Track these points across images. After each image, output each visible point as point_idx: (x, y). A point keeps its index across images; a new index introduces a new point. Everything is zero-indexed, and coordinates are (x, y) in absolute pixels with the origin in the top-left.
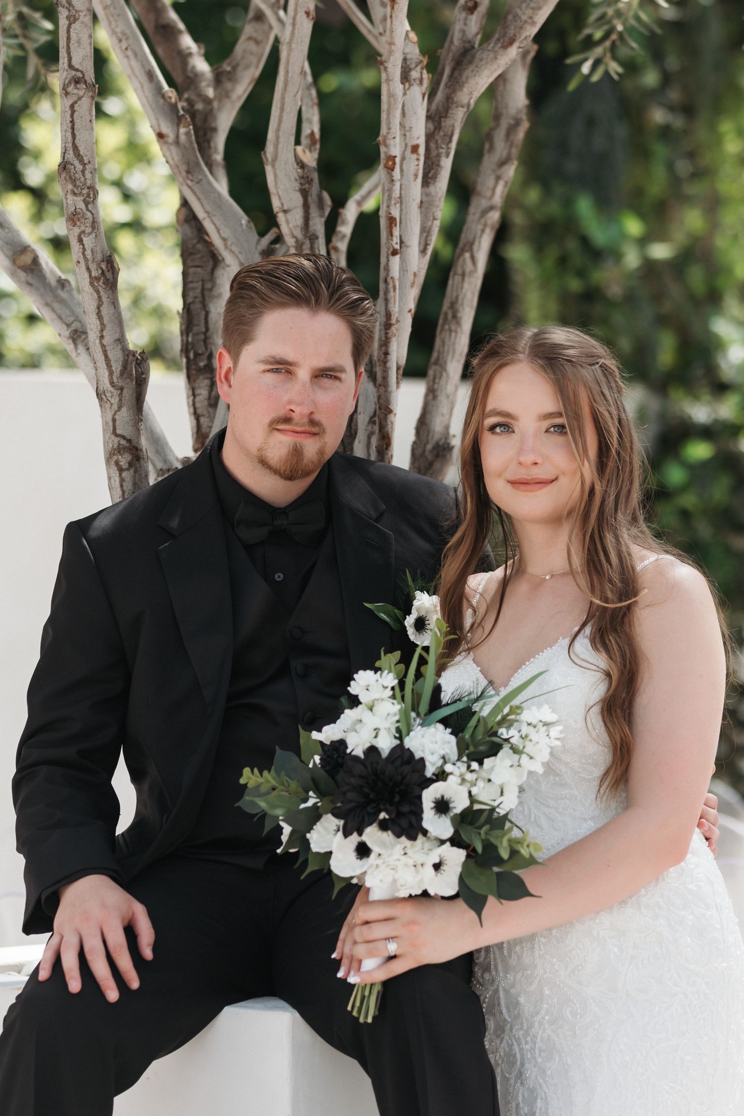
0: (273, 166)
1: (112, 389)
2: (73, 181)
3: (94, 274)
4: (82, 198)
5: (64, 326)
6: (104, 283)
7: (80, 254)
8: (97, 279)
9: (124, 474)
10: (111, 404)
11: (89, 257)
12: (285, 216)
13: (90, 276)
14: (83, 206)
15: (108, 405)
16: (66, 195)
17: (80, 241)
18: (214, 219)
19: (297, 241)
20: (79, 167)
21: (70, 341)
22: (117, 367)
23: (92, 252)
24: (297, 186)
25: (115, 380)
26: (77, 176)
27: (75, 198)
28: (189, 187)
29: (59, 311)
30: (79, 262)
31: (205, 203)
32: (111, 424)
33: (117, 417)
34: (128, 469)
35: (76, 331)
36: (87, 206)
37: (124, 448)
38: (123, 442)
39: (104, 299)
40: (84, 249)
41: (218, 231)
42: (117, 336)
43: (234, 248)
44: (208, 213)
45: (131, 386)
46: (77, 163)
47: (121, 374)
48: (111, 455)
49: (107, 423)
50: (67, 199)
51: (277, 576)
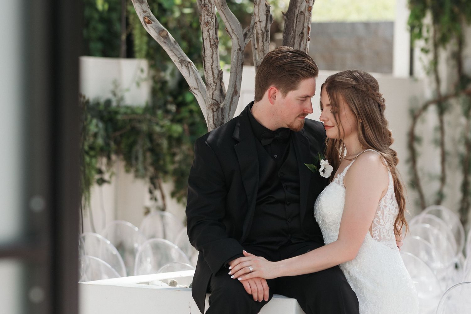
0: (259, 6)
1: (214, 83)
2: (208, 11)
3: (212, 43)
4: (210, 17)
5: (177, 58)
6: (215, 47)
7: (208, 36)
8: (213, 45)
9: (215, 113)
10: (213, 89)
12: (260, 23)
13: (211, 44)
14: (210, 19)
15: (212, 89)
16: (204, 15)
17: (208, 32)
18: (229, 22)
19: (263, 32)
20: (210, 6)
21: (180, 64)
22: (216, 76)
23: (212, 36)
24: (265, 13)
25: (215, 80)
26: (209, 9)
27: (208, 17)
28: (222, 11)
29: (176, 53)
30: (207, 39)
31: (227, 17)
32: (211, 95)
33: (214, 93)
34: (216, 111)
35: (182, 60)
36: (212, 20)
37: (215, 104)
38: (215, 102)
39: (214, 52)
40: (209, 35)
41: (231, 26)
42: (217, 65)
43: (236, 33)
44: (227, 20)
45: (219, 82)
46: (209, 4)
47: (217, 78)
48: (210, 106)
49: (210, 95)
50: (204, 17)
51: (275, 156)
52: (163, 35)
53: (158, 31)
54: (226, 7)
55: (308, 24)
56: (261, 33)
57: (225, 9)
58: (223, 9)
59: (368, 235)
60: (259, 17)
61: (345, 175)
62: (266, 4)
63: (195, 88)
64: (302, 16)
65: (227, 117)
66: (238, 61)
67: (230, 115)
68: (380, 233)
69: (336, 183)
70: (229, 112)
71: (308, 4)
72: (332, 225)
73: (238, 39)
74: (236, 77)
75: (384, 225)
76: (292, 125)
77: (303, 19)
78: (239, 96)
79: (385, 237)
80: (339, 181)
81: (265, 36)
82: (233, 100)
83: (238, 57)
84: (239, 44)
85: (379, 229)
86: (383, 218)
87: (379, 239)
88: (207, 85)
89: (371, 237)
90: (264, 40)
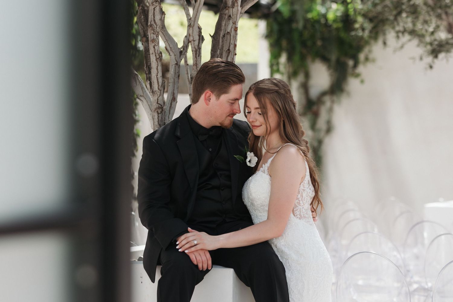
0: (193, 28)
1: (158, 90)
2: (154, 30)
3: (157, 57)
4: (156, 35)
7: (154, 51)
8: (158, 59)
11: (156, 52)
12: (194, 42)
13: (156, 58)
14: (156, 37)
15: (157, 95)
17: (154, 47)
19: (196, 49)
20: (155, 26)
22: (160, 84)
23: (157, 51)
24: (198, 34)
25: (159, 88)
26: (155, 29)
27: (153, 35)
28: (162, 32)
30: (153, 53)
31: (166, 37)
32: (157, 100)
33: (159, 98)
34: (160, 114)
38: (160, 106)
39: (159, 65)
40: (155, 50)
41: (169, 45)
42: (161, 75)
43: (173, 51)
44: (166, 40)
45: (163, 89)
46: (155, 25)
47: (161, 86)
48: (156, 109)
49: (155, 100)
50: (151, 35)
51: (210, 149)
55: (235, 41)
56: (194, 50)
58: (163, 31)
60: (193, 37)
61: (269, 165)
62: (198, 27)
63: (142, 95)
64: (229, 36)
65: (168, 119)
66: (175, 73)
67: (169, 117)
68: (300, 212)
69: (262, 172)
70: (169, 115)
71: (235, 25)
72: (260, 207)
73: (175, 55)
74: (174, 87)
75: (303, 206)
76: (224, 123)
77: (230, 38)
78: (177, 102)
79: (305, 215)
80: (264, 170)
81: (198, 53)
82: (172, 105)
83: (175, 70)
84: (176, 60)
85: (299, 210)
86: (302, 200)
87: (299, 217)
88: (153, 92)
89: (293, 216)
90: (197, 56)
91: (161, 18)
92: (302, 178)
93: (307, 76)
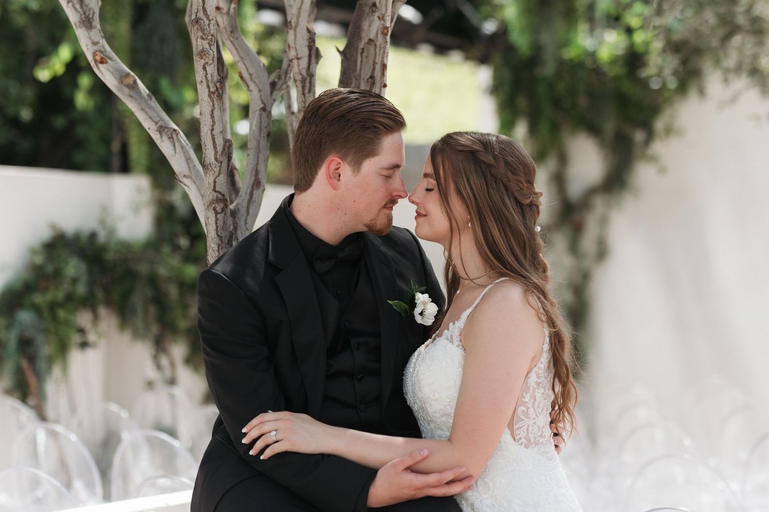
0: (295, 31)
1: (216, 163)
2: (203, 30)
3: (211, 90)
4: (208, 42)
5: (153, 123)
6: (217, 96)
7: (204, 77)
8: (213, 93)
9: (219, 216)
10: (214, 172)
11: (209, 79)
12: (298, 62)
13: (209, 91)
14: (207, 46)
15: (212, 172)
16: (197, 39)
17: (204, 68)
18: (245, 61)
19: (303, 77)
20: (207, 22)
21: (158, 133)
22: (220, 149)
23: (212, 76)
24: (306, 43)
25: (218, 157)
26: (205, 27)
27: (203, 41)
29: (150, 114)
30: (202, 82)
31: (240, 52)
32: (212, 184)
33: (217, 180)
34: (221, 213)
35: (161, 127)
36: (210, 47)
37: (220, 200)
38: (220, 196)
39: (216, 106)
40: (207, 74)
41: (247, 69)
42: (221, 129)
43: (256, 80)
44: (241, 58)
45: (226, 161)
46: (205, 19)
47: (222, 153)
48: (211, 203)
49: (209, 184)
50: (197, 41)
52: (127, 83)
53: (118, 77)
54: (238, 36)
55: (383, 58)
56: (300, 79)
57: (236, 39)
58: (233, 37)
59: (506, 436)
60: (296, 50)
61: (463, 325)
62: (308, 29)
63: (186, 174)
64: (372, 48)
65: (243, 226)
66: (260, 128)
67: (247, 221)
68: (528, 432)
69: (447, 339)
70: (246, 217)
71: (383, 22)
72: (440, 418)
73: (260, 90)
74: (258, 157)
75: (535, 418)
77: (374, 52)
78: (264, 190)
79: (537, 439)
81: (307, 84)
82: (254, 197)
83: (261, 122)
84: (262, 100)
85: (525, 427)
86: (533, 406)
87: (526, 442)
88: (204, 165)
89: (513, 441)
90: (306, 91)
91: (229, 10)
92: (533, 358)
93: (563, 159)
